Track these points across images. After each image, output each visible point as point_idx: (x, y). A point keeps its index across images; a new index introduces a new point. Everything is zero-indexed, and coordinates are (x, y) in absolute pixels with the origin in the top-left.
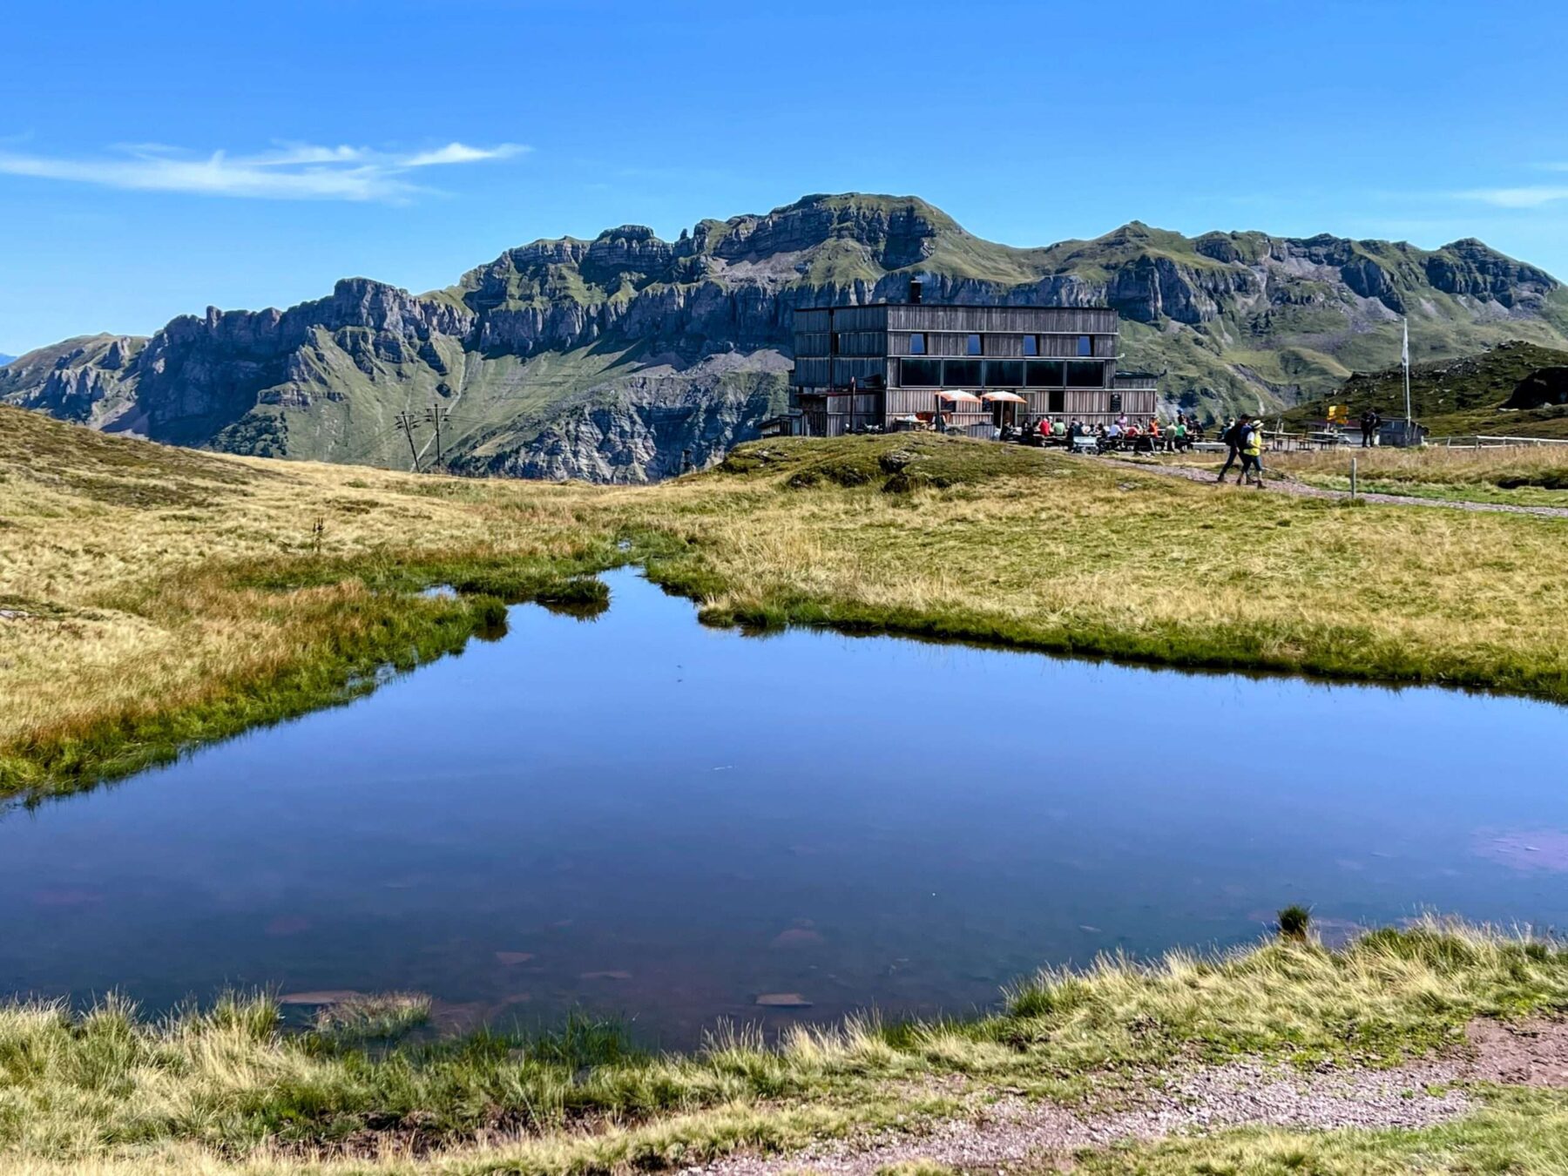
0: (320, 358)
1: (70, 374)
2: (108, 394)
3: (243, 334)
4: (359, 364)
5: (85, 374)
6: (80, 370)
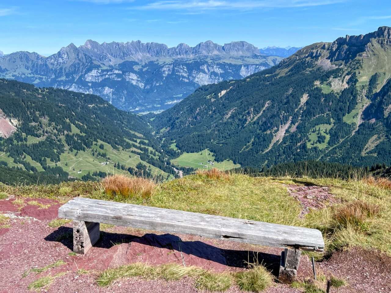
0: (373, 46)
1: (315, 51)
2: (322, 55)
3: (354, 41)
4: (382, 47)
5: (318, 51)
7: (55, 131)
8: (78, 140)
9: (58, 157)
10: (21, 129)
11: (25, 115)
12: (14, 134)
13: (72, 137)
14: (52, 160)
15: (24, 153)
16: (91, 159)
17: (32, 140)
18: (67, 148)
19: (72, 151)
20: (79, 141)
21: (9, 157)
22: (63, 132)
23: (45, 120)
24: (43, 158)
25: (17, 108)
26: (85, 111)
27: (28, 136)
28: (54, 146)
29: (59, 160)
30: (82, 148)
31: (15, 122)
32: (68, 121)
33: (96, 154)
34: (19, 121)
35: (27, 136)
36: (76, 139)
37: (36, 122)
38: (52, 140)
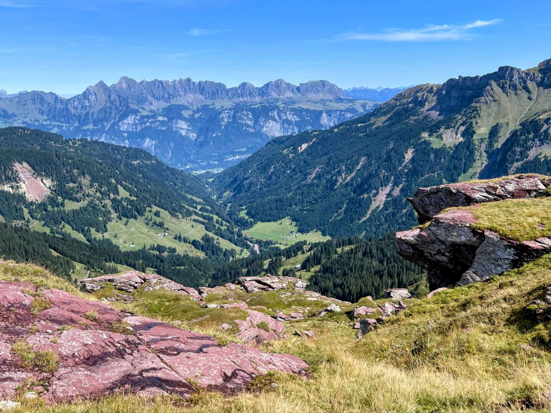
0: (492, 90)
1: (419, 94)
2: (430, 100)
3: (469, 83)
4: (504, 91)
5: (424, 94)
6: (422, 94)
7: (98, 194)
8: (127, 205)
9: (105, 227)
10: (55, 191)
11: (60, 173)
12: (48, 197)
13: (120, 202)
14: (97, 231)
15: (63, 222)
16: (145, 229)
17: (70, 206)
18: (114, 215)
19: (121, 219)
20: (129, 207)
21: (43, 226)
22: (109, 195)
23: (85, 181)
24: (87, 228)
25: (50, 165)
26: (130, 169)
27: (66, 200)
28: (99, 213)
29: (106, 231)
30: (134, 216)
31: (48, 182)
32: (113, 181)
33: (151, 223)
34: (53, 181)
35: (64, 201)
36: (125, 204)
37: (75, 182)
38: (96, 205)
